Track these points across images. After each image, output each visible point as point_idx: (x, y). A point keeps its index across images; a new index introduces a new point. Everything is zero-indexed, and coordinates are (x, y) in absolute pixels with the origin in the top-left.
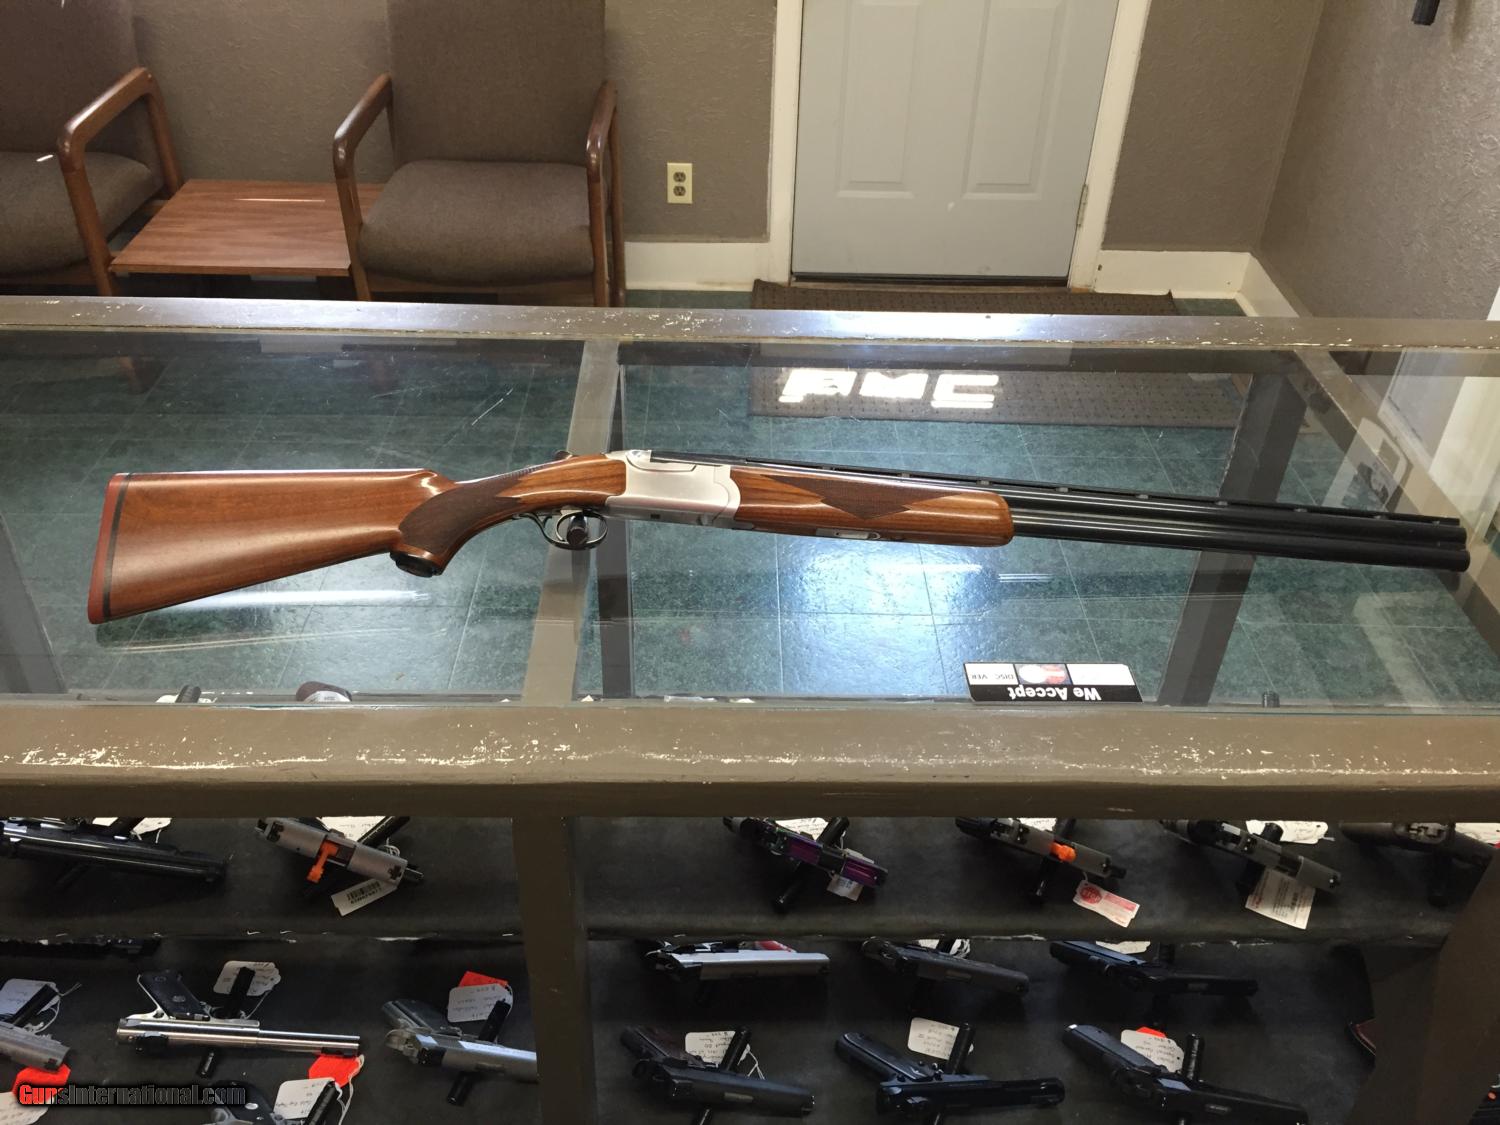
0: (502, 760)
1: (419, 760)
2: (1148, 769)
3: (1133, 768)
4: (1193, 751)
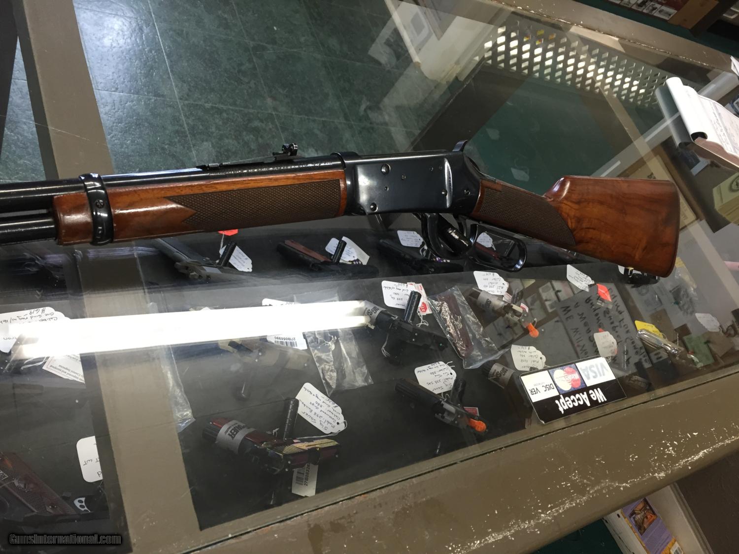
2: (658, 474)
3: (651, 475)
4: (668, 444)
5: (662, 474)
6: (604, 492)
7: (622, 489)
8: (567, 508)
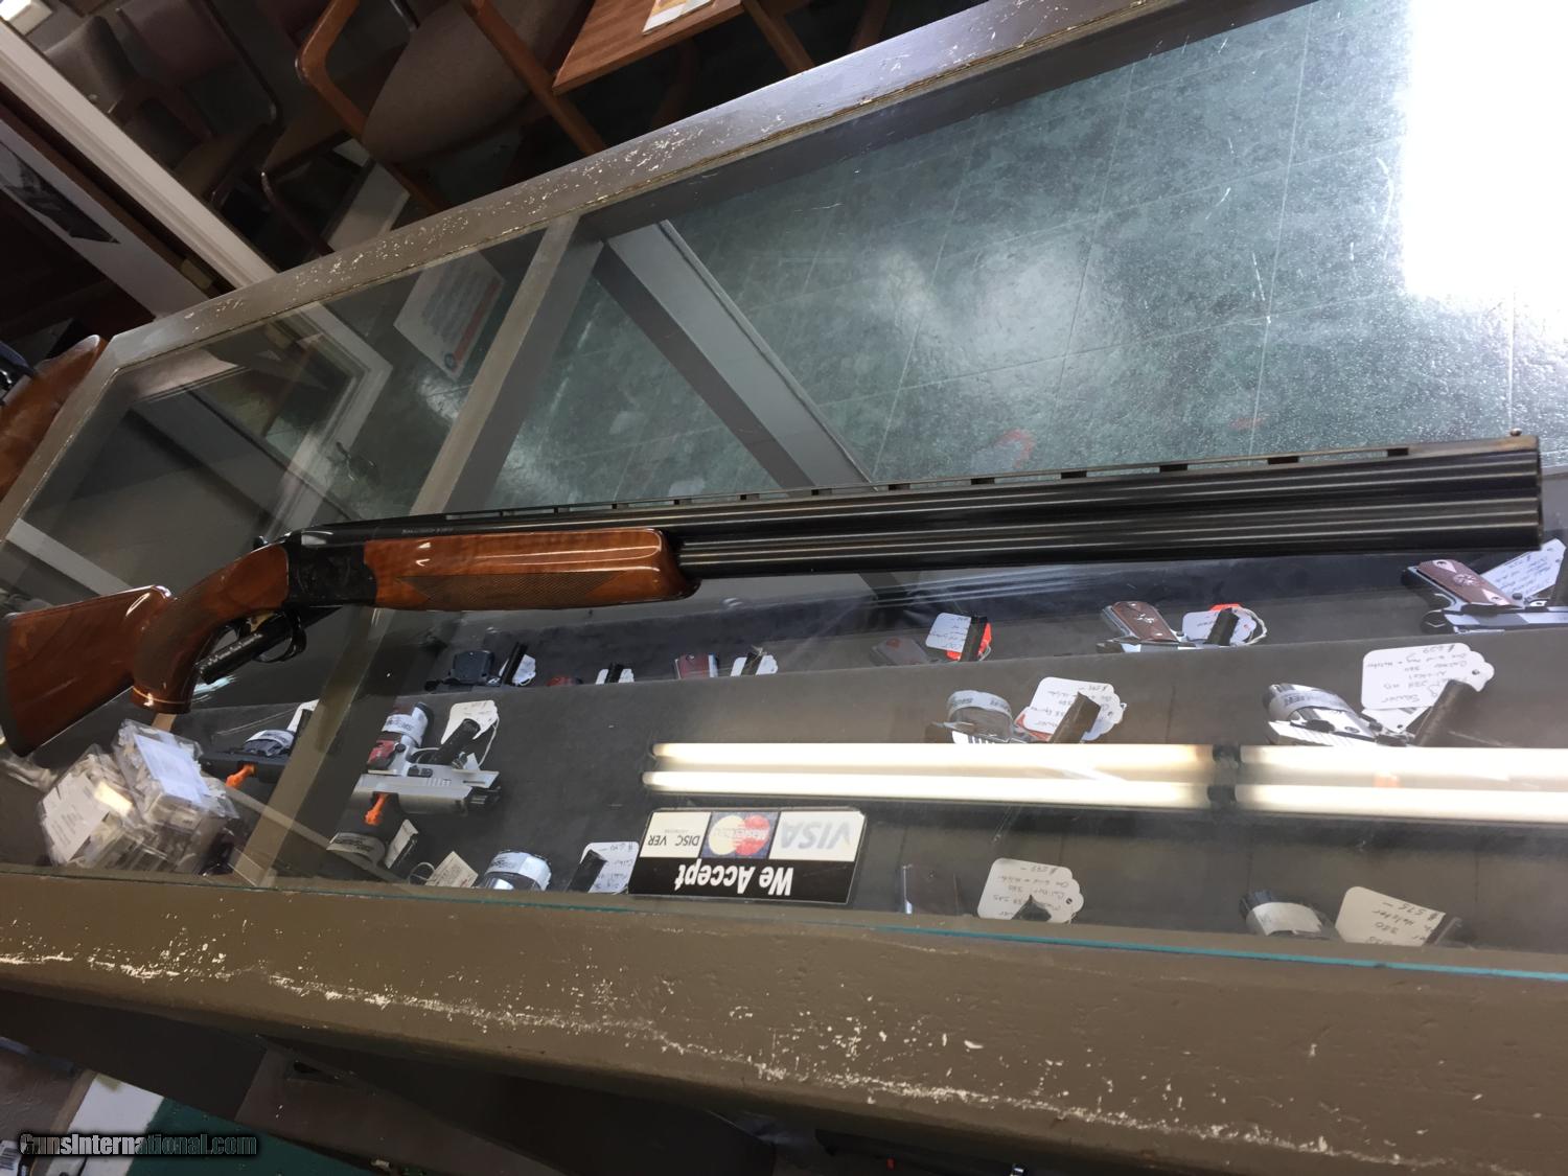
0: (170, 973)
1: (122, 966)
2: (767, 1068)
3: (749, 1059)
4: (857, 1029)
5: (779, 1074)
6: (628, 1035)
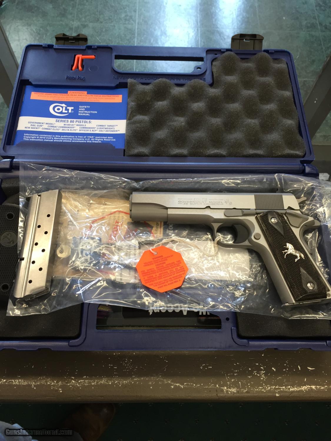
2: (227, 388)
3: (217, 386)
4: (262, 368)
5: (234, 390)
6: (150, 383)
7: (172, 387)
8: (101, 383)
